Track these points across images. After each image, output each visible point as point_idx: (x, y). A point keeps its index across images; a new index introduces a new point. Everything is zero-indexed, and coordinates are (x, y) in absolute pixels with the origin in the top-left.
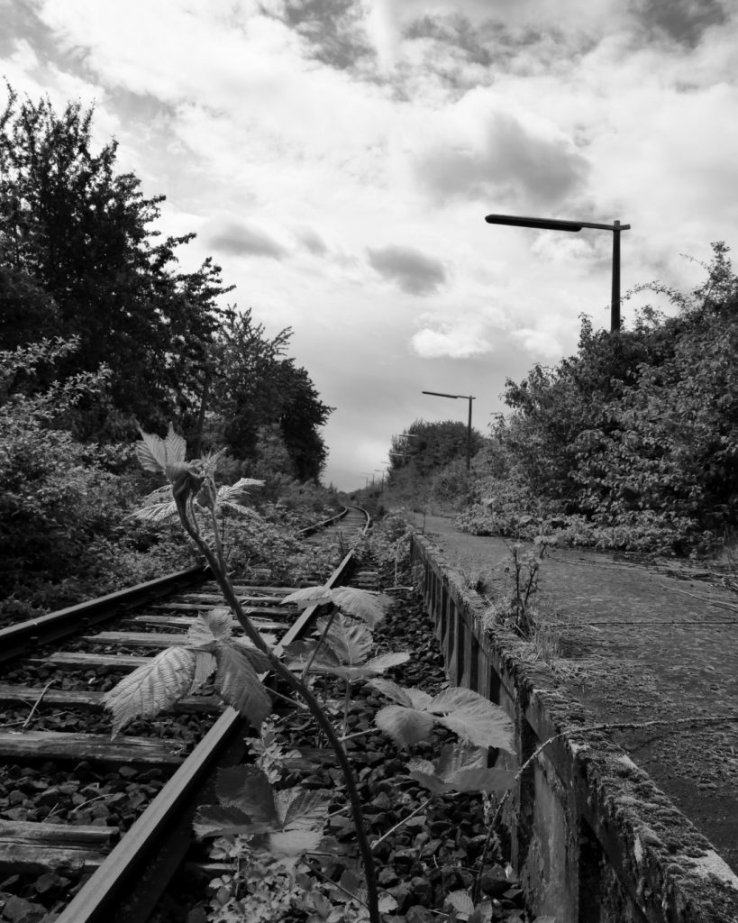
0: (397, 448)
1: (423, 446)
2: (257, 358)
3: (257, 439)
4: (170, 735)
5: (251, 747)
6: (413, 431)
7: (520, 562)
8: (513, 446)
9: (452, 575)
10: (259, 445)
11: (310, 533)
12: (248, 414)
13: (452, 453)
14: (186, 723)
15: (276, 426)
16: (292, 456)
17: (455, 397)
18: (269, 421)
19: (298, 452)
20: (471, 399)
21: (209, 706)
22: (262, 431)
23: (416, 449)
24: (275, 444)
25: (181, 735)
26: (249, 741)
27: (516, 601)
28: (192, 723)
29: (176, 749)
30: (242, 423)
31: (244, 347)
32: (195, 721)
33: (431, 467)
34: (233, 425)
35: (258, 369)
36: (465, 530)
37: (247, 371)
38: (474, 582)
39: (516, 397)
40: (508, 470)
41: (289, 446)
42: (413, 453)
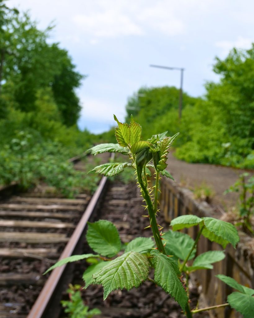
0: (130, 104)
1: (149, 102)
2: (34, 42)
3: (36, 99)
4: (7, 300)
5: (67, 307)
6: (141, 92)
7: (247, 185)
8: (218, 103)
9: (186, 192)
10: (38, 103)
11: (76, 162)
12: (30, 81)
13: (169, 106)
14: (16, 291)
15: (49, 89)
16: (60, 109)
17: (171, 69)
18: (43, 85)
19: (64, 107)
20: (182, 70)
21: (30, 280)
22: (39, 93)
23: (144, 104)
24: (48, 101)
25: (14, 300)
26: (65, 304)
27: (243, 211)
28: (20, 292)
29: (14, 309)
30: (26, 87)
31: (26, 34)
32: (22, 290)
33: (154, 117)
34: (20, 88)
35: (35, 51)
36: (183, 160)
37: (28, 51)
38: (203, 197)
39: (220, 68)
40: (212, 119)
41: (58, 103)
42: (142, 107)
